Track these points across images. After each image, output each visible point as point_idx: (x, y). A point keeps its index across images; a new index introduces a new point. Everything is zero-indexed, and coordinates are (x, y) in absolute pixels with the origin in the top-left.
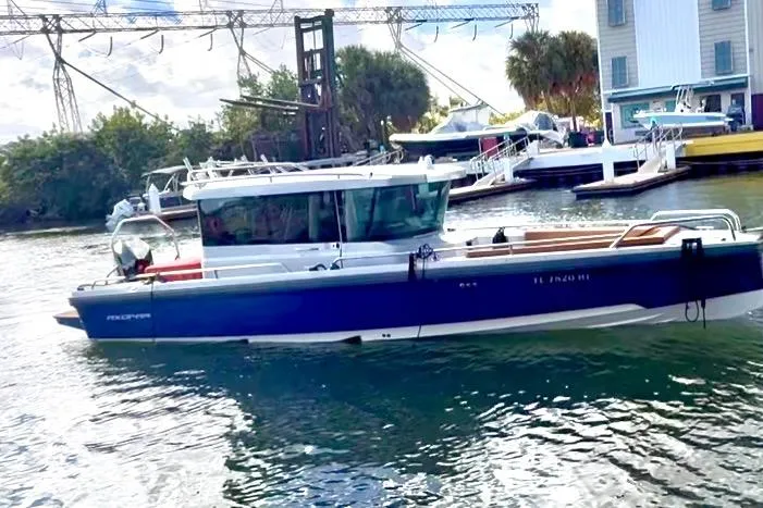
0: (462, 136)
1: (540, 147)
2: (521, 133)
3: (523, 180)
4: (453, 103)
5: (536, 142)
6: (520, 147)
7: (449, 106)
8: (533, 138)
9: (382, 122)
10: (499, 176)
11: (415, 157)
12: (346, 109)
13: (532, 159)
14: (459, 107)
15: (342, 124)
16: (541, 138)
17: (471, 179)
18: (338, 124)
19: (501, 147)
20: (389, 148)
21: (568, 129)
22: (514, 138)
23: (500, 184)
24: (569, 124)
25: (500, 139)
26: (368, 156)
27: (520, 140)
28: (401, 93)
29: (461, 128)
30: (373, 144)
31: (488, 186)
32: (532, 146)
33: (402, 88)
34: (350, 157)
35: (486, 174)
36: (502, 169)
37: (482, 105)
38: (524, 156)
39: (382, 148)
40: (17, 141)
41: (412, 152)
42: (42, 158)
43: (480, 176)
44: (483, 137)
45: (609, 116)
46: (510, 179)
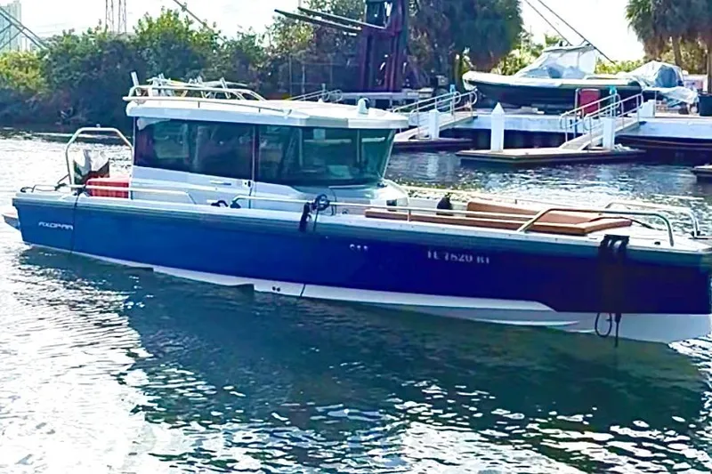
0: (557, 83)
1: (657, 108)
2: (636, 88)
3: (627, 149)
4: (549, 42)
5: (651, 102)
6: (630, 106)
7: (544, 44)
8: (648, 96)
9: (458, 57)
10: (596, 140)
11: (491, 102)
12: (416, 35)
13: (643, 123)
14: (557, 46)
15: (409, 53)
16: (660, 97)
17: (559, 138)
18: (405, 51)
19: (604, 104)
20: (460, 88)
21: (700, 91)
22: (623, 93)
23: (595, 150)
24: (702, 83)
25: (604, 92)
26: (434, 95)
27: (631, 97)
28: (487, 23)
29: (555, 74)
30: (442, 80)
31: (579, 151)
32: (646, 109)
33: (486, 16)
34: (411, 94)
35: (581, 135)
36: (602, 131)
37: (589, 47)
38: (633, 118)
39: (452, 86)
40: (62, 35)
41: (488, 96)
42: (83, 55)
43: (571, 137)
44: (582, 87)
46: (609, 145)
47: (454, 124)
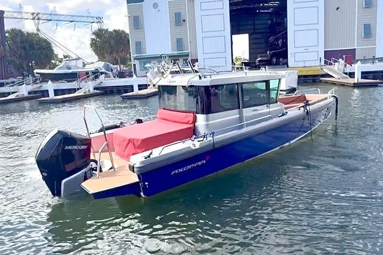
0: (70, 71)
1: (105, 77)
2: (97, 71)
3: (98, 91)
4: (65, 57)
5: (103, 75)
6: (97, 77)
7: (63, 58)
8: (102, 73)
9: (30, 64)
10: (87, 90)
11: (47, 80)
12: (11, 57)
13: (102, 82)
14: (68, 59)
15: (9, 64)
16: (106, 74)
17: (74, 90)
18: (7, 64)
19: (88, 77)
20: (33, 76)
21: (117, 70)
22: (94, 73)
23: (88, 93)
24: (117, 68)
25: (87, 73)
26: (23, 79)
27: (96, 74)
28: (39, 51)
29: (69, 68)
30: (25, 73)
31: (82, 94)
32: (102, 77)
33: (39, 49)
34: (14, 80)
35: (81, 88)
36: (88, 86)
37: (79, 58)
38: (98, 81)
39: (30, 76)
41: (45, 78)
43: (78, 89)
44: (80, 72)
45: (135, 65)
46: (92, 91)
47: (33, 89)
